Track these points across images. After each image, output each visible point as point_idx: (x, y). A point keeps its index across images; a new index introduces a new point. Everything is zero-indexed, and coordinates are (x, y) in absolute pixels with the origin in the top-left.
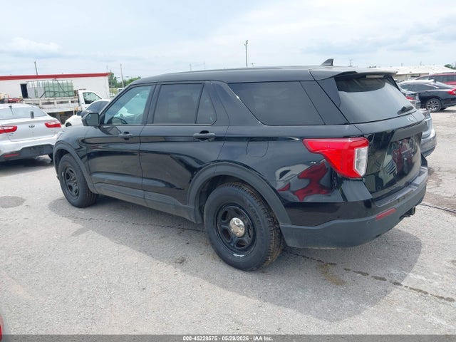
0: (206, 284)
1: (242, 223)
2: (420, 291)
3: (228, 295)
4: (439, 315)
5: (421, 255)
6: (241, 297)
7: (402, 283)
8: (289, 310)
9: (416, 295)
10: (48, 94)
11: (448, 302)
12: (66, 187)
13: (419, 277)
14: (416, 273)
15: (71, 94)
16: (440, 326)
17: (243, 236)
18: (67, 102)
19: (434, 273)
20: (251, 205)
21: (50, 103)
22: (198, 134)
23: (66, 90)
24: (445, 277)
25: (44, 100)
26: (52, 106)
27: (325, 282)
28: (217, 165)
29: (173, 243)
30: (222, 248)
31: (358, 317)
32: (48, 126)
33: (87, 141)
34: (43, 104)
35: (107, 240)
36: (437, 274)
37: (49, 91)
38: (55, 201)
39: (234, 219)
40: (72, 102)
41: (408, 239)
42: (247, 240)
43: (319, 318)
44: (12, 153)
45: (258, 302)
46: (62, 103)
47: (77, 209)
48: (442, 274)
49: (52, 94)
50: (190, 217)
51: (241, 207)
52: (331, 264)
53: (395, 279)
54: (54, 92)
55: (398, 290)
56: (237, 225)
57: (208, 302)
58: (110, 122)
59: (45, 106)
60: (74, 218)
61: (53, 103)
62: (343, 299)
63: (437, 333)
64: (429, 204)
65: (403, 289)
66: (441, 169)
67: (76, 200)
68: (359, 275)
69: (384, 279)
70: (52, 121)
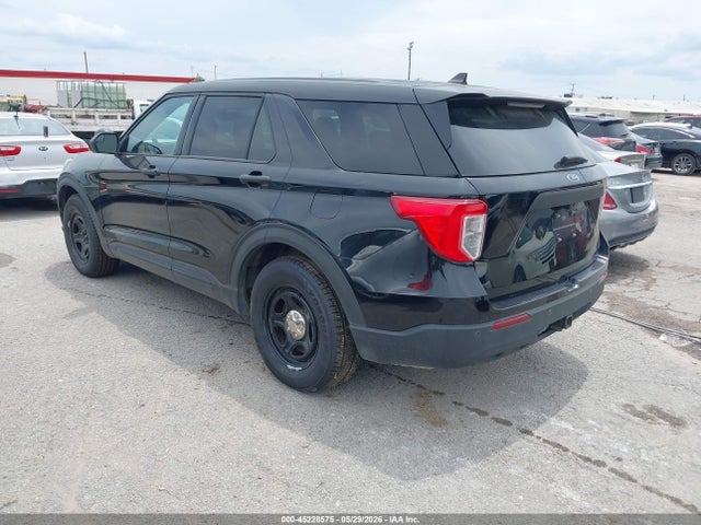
0: (237, 407)
1: (302, 319)
2: (559, 446)
3: (264, 425)
4: (575, 485)
5: (580, 392)
6: (282, 430)
7: (535, 432)
8: (346, 457)
9: (549, 450)
10: (86, 103)
11: (595, 467)
12: (73, 244)
13: (564, 425)
14: (561, 418)
15: (122, 104)
16: (569, 501)
17: (302, 340)
18: (115, 117)
19: (590, 421)
20: (314, 292)
21: (88, 117)
22: (247, 176)
23: (114, 98)
24: (606, 428)
25: (81, 111)
26: (91, 121)
27: (418, 418)
28: (269, 226)
29: (209, 342)
30: (273, 355)
31: (447, 477)
32: (69, 150)
33: (102, 175)
34: (78, 117)
35: (114, 328)
36: (594, 423)
37: (89, 99)
38: (58, 265)
39: (293, 312)
40: (123, 118)
41: (569, 366)
42: (307, 345)
43: (388, 473)
44: (11, 188)
45: (304, 439)
46: (107, 117)
47: (85, 279)
48: (601, 424)
49: (92, 103)
50: (232, 303)
51: (301, 295)
52: (436, 393)
53: (526, 425)
54: (96, 100)
55: (524, 441)
56: (295, 322)
57: (231, 433)
58: (136, 149)
59: (80, 121)
60: (77, 292)
61: (94, 117)
62: (435, 448)
63: (560, 512)
64: (622, 315)
65: (532, 441)
66: (662, 264)
67: (85, 265)
68: (473, 413)
69: (508, 423)
70: (76, 143)
